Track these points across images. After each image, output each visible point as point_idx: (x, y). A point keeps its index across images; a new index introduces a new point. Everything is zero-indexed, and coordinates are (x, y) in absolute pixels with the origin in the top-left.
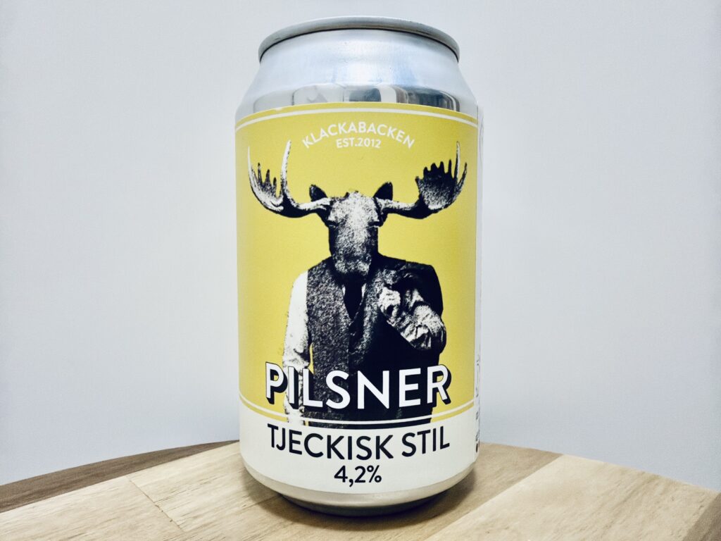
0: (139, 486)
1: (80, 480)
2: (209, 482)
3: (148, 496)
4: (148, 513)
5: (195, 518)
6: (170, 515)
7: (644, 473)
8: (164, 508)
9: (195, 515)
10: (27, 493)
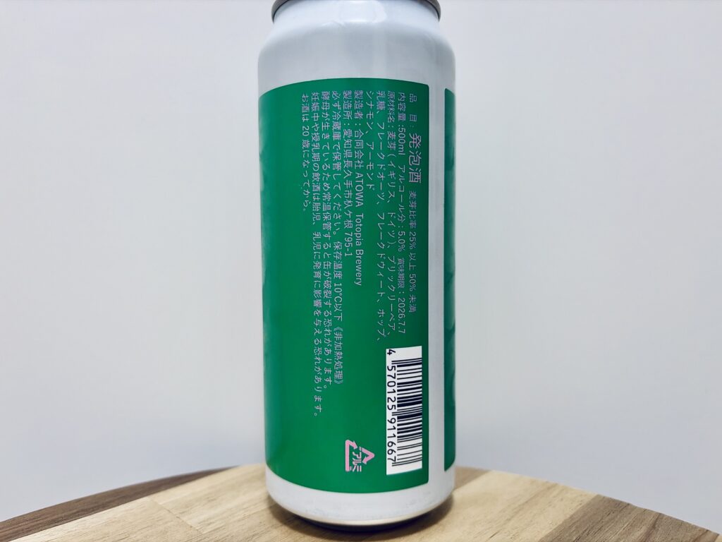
0: (160, 504)
1: (113, 501)
2: (215, 499)
3: (169, 511)
4: (172, 523)
5: (209, 524)
6: (190, 523)
7: (547, 482)
8: (185, 518)
9: (209, 522)
10: (75, 511)
